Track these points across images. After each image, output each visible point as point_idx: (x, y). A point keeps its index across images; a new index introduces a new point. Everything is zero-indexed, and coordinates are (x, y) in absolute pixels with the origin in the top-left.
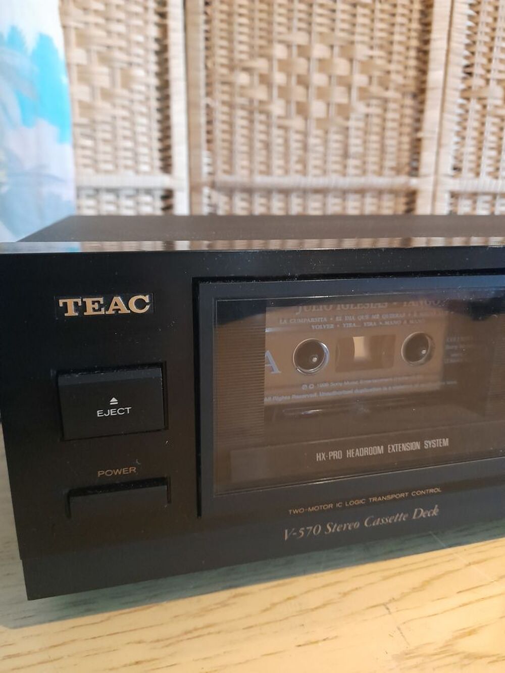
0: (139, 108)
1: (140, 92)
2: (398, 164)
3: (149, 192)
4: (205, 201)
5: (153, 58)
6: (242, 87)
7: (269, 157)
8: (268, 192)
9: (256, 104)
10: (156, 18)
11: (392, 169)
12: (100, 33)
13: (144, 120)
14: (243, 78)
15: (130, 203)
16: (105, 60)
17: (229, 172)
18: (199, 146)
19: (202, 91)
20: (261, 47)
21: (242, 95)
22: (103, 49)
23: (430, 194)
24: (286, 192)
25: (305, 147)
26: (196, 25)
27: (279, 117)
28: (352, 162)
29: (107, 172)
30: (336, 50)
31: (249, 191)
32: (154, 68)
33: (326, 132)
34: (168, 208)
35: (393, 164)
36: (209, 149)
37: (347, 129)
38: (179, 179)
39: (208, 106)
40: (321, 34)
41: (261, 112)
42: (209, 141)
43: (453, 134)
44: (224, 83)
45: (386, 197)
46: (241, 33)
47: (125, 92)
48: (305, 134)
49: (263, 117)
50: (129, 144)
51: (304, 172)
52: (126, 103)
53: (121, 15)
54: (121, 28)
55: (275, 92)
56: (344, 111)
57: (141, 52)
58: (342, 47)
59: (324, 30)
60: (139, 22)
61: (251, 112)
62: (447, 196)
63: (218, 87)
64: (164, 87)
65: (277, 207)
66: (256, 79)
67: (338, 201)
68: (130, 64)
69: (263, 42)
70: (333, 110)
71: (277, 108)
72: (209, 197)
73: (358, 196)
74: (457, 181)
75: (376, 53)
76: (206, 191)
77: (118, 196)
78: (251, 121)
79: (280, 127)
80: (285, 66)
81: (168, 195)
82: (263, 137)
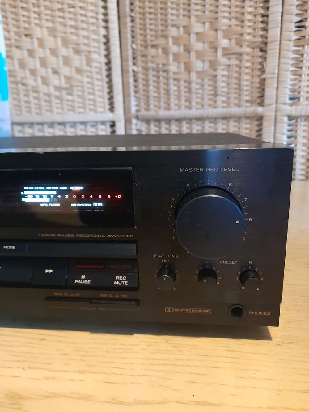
0: (96, 76)
1: (96, 67)
2: (252, 97)
3: (103, 123)
4: (134, 127)
5: (103, 47)
6: (153, 57)
7: (169, 99)
8: (168, 121)
9: (161, 66)
10: (103, 24)
11: (247, 101)
12: (74, 37)
13: (99, 83)
14: (152, 52)
15: (93, 130)
16: (77, 52)
17: (147, 109)
18: (129, 95)
19: (130, 62)
20: (162, 31)
21: (152, 62)
22: (75, 46)
23: (273, 118)
24: (179, 120)
25: (190, 91)
26: (125, 24)
27: (174, 73)
28: (220, 99)
29: (80, 113)
30: (207, 25)
31: (158, 120)
32: (104, 52)
33: (203, 80)
34: (113, 132)
35: (248, 98)
36: (135, 97)
37: (216, 76)
38: (119, 115)
39: (133, 71)
40: (197, 16)
41: (164, 71)
42: (136, 92)
43: (289, 73)
44: (143, 56)
45: (244, 121)
46: (151, 24)
47: (88, 68)
48: (189, 82)
49: (165, 74)
50: (91, 97)
51: (190, 108)
52: (89, 74)
53: (84, 26)
54: (84, 33)
55: (171, 58)
56: (213, 65)
57: (96, 44)
58: (211, 22)
59: (199, 13)
60: (94, 28)
61: (158, 72)
62: (286, 119)
63: (139, 58)
64: (109, 63)
65: (174, 129)
66: (160, 51)
67: (212, 125)
68: (90, 52)
69: (163, 28)
70: (207, 65)
71: (173, 68)
72: (136, 125)
73: (225, 122)
74: (294, 107)
75: (234, 22)
76: (134, 121)
77: (86, 126)
78: (158, 77)
79: (175, 79)
80: (176, 40)
81: (113, 125)
82: (165, 86)
